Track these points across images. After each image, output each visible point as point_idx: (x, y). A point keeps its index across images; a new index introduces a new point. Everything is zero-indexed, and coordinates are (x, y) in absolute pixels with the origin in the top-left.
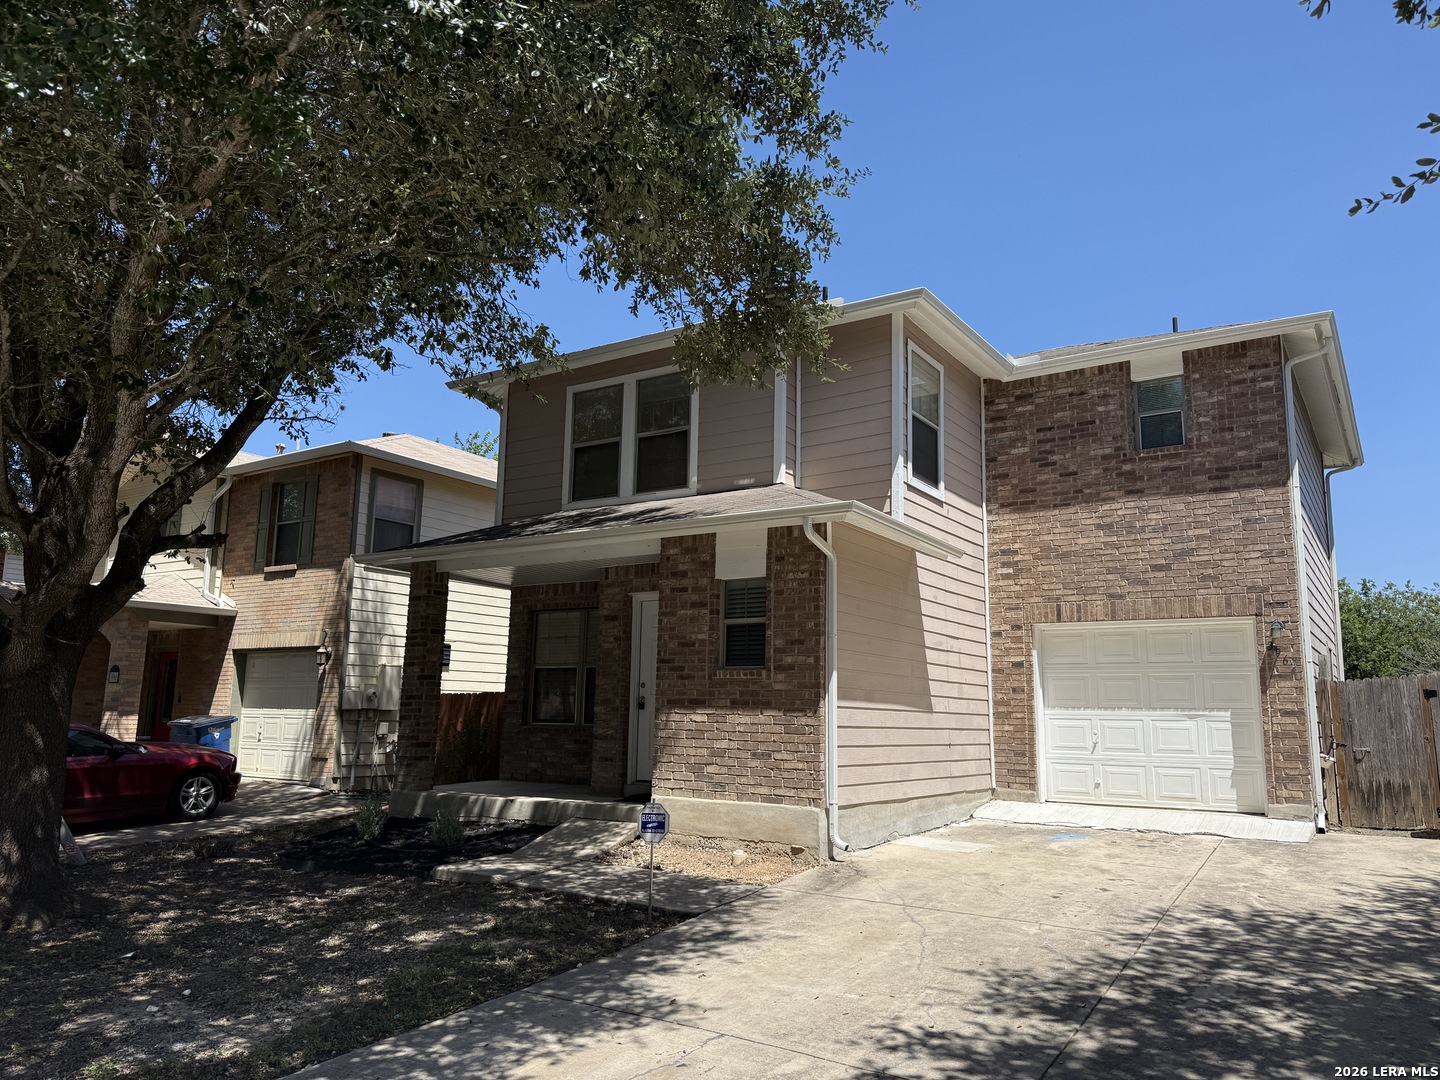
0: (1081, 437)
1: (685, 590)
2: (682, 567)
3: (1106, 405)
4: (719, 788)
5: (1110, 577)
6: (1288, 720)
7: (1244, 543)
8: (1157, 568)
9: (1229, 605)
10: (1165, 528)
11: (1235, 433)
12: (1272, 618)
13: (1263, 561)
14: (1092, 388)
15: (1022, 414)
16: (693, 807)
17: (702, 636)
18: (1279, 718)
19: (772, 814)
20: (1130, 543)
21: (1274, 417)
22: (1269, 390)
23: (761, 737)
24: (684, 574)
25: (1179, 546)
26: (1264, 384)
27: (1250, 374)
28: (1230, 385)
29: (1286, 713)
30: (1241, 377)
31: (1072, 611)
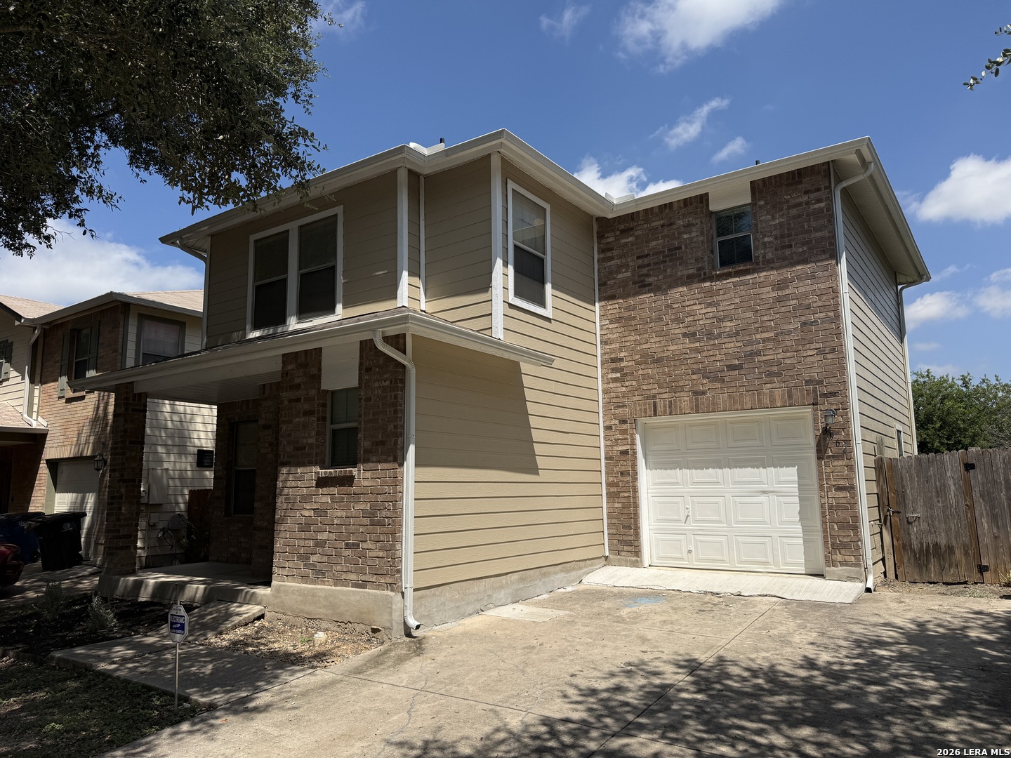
0: (670, 261)
1: (298, 400)
2: (297, 381)
3: (690, 232)
4: (320, 575)
5: (694, 377)
6: (841, 494)
7: (802, 342)
8: (731, 368)
9: (790, 397)
10: (737, 334)
11: (794, 249)
12: (826, 406)
13: (818, 358)
14: (679, 219)
15: (626, 244)
16: (300, 591)
17: (311, 441)
18: (833, 493)
19: (358, 598)
20: (709, 348)
21: (825, 233)
22: (821, 210)
23: (352, 528)
24: (298, 386)
25: (749, 348)
26: (817, 206)
27: (805, 198)
28: (789, 208)
29: (839, 489)
30: (798, 200)
31: (665, 406)
